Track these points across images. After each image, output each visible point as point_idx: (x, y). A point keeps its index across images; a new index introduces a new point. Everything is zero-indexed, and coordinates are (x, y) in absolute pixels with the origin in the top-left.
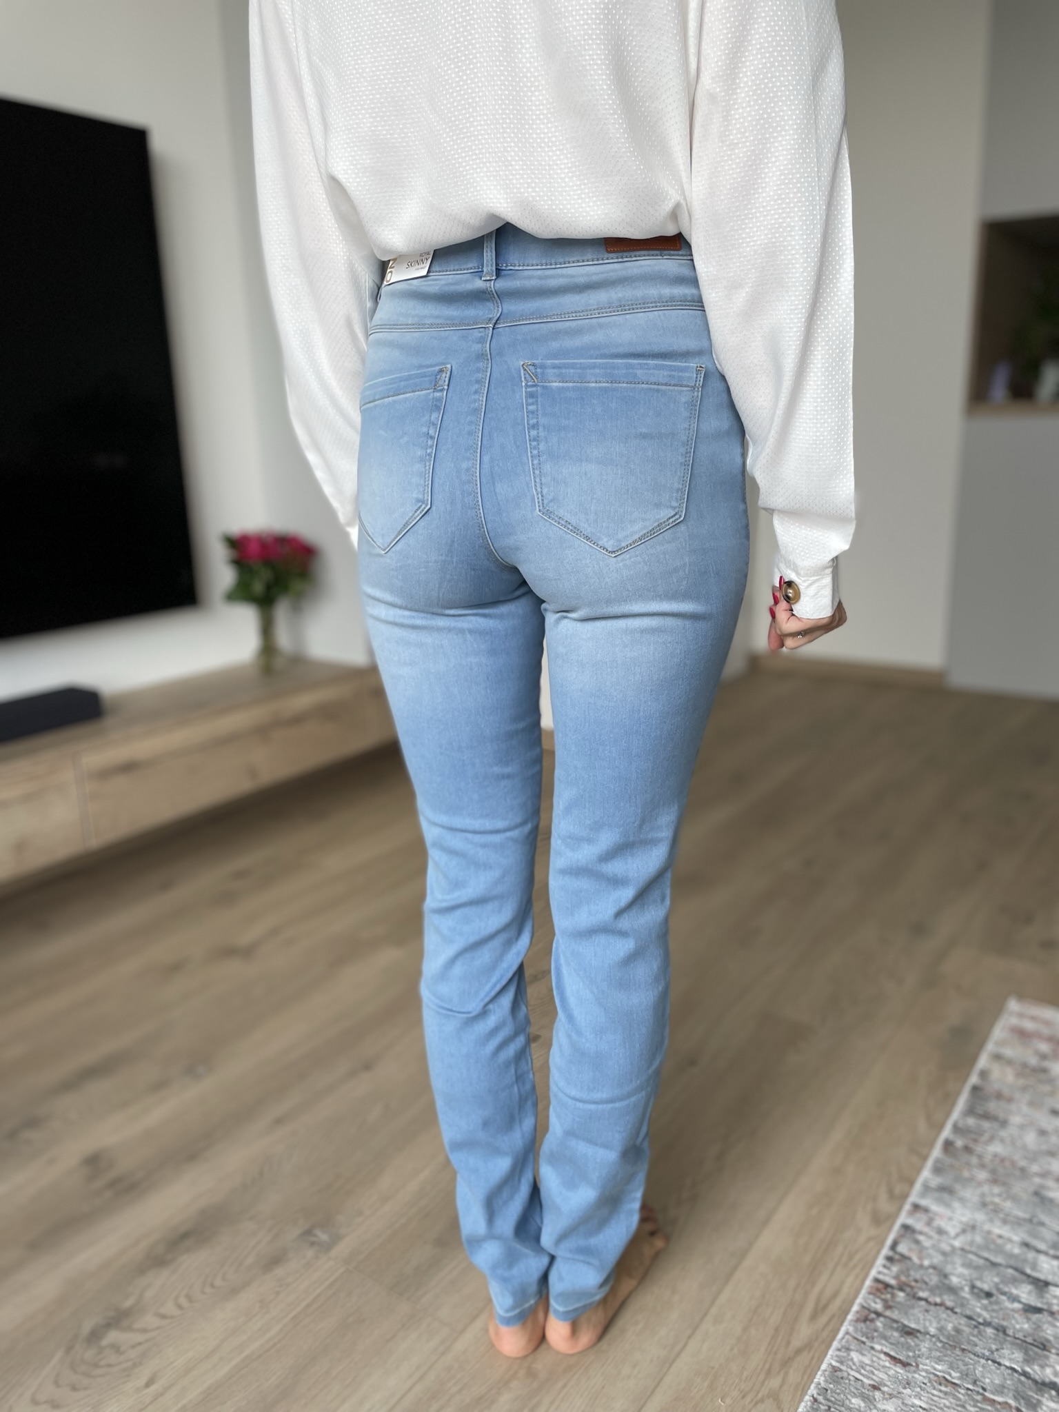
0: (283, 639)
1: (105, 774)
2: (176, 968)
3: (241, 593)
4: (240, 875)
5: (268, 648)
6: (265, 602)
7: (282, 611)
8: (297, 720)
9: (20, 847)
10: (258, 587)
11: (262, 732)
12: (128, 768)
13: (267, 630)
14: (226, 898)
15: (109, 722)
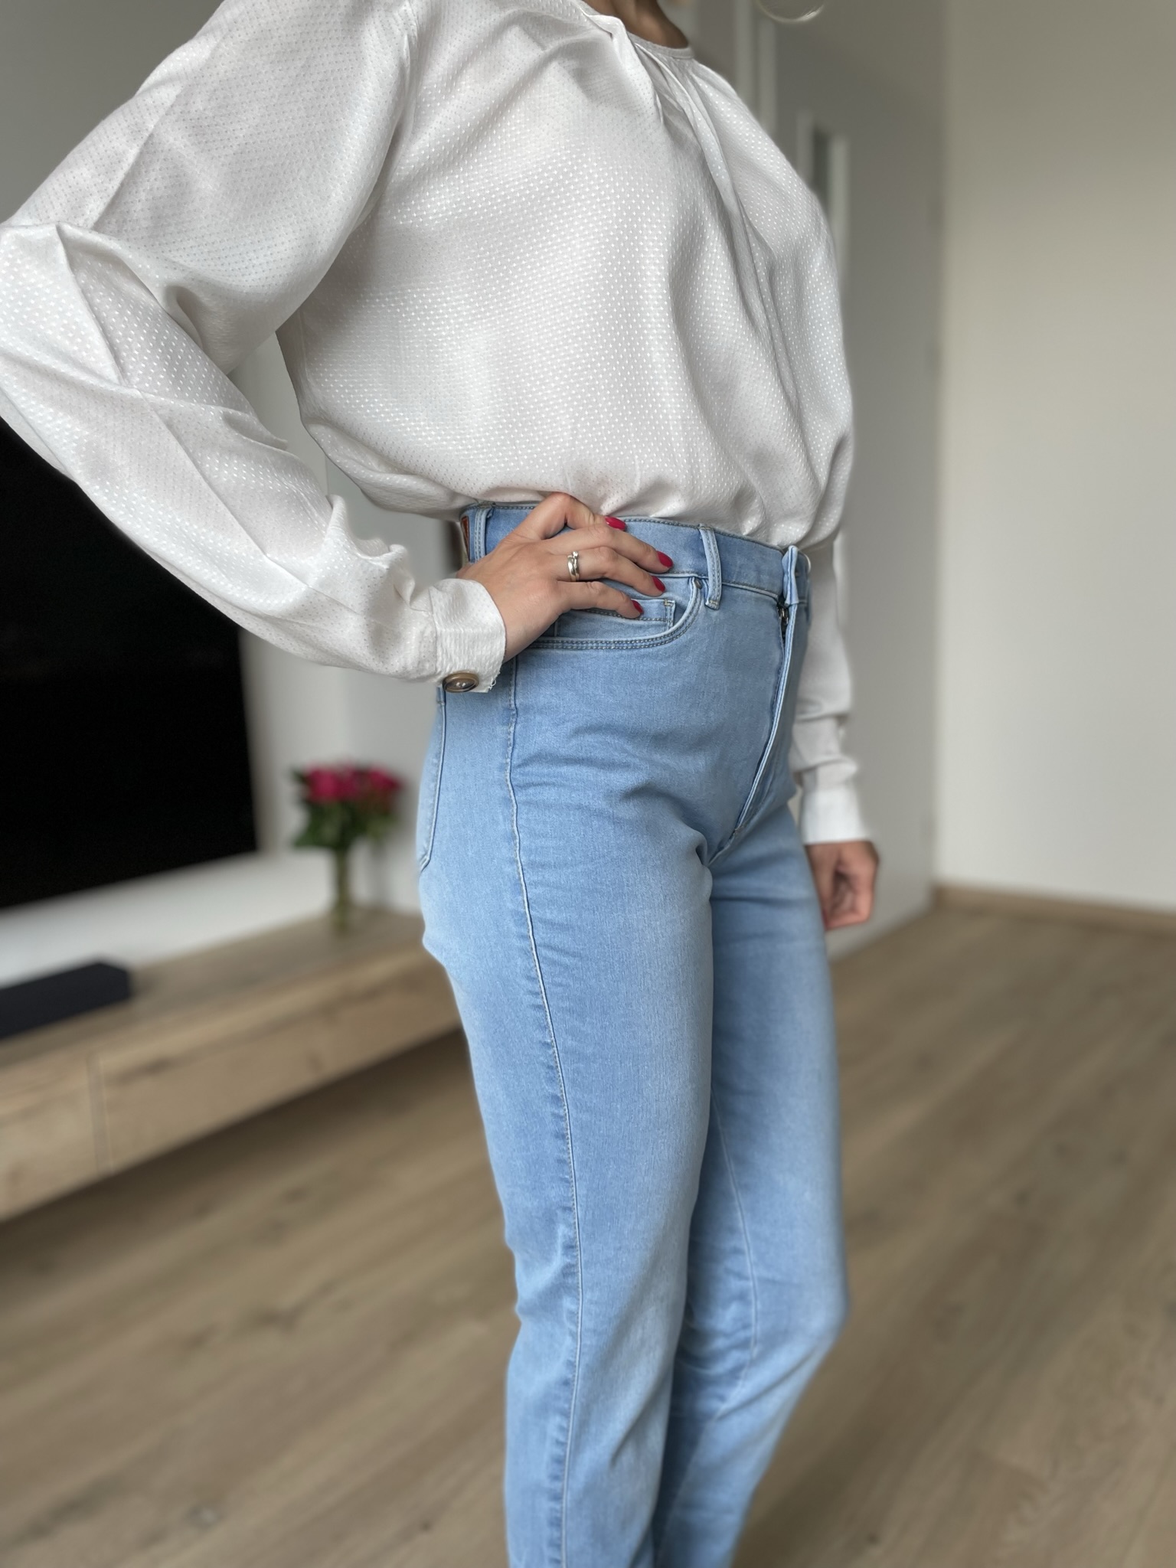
0: (362, 889)
1: (126, 1077)
2: (196, 1342)
3: (310, 839)
4: (295, 1195)
5: (343, 900)
6: (340, 848)
7: (360, 857)
8: (373, 993)
9: (15, 1176)
10: (330, 831)
11: (327, 1012)
12: (157, 1067)
13: (342, 880)
14: (274, 1232)
15: (141, 1006)
